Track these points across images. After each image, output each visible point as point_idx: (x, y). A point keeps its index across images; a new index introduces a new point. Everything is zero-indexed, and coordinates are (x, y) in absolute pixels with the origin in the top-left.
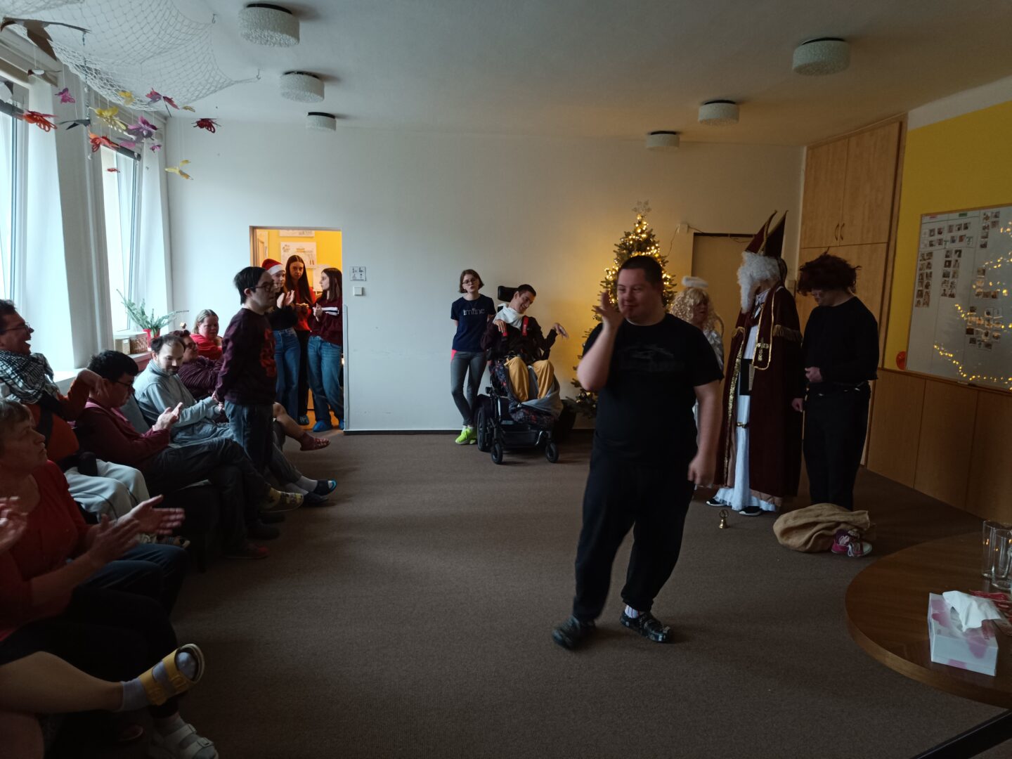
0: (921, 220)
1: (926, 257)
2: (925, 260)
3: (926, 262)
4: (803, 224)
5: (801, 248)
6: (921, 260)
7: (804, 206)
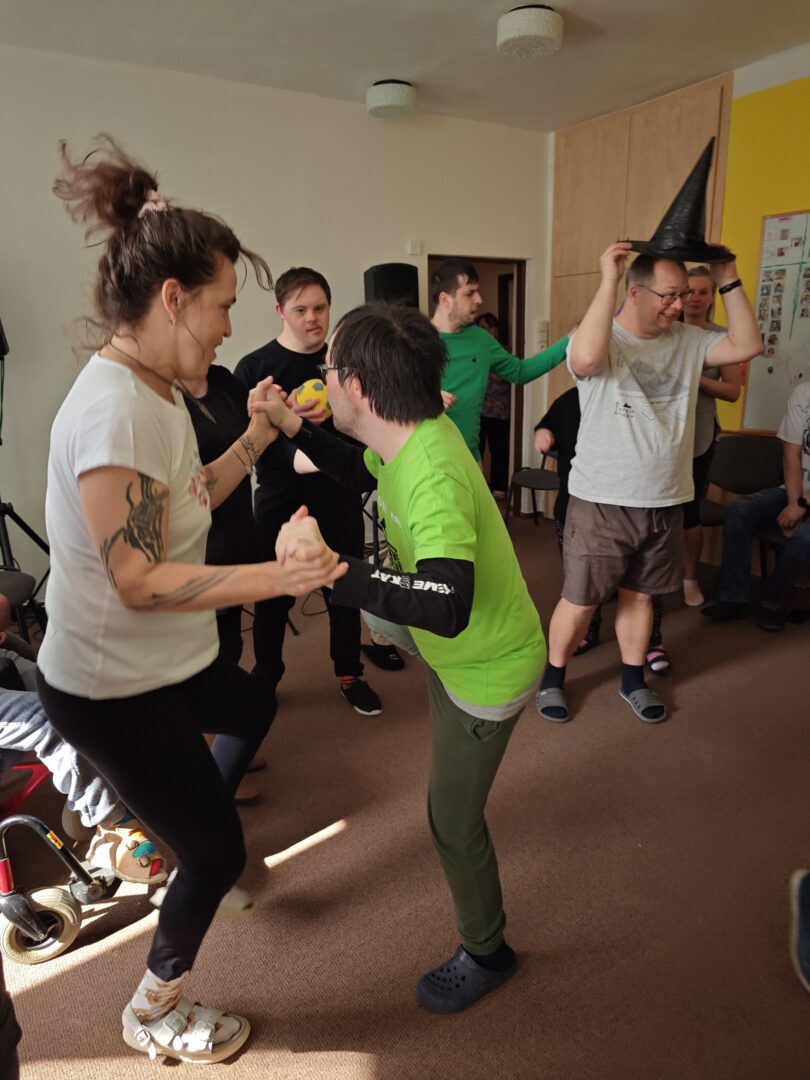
0: (764, 223)
1: (773, 276)
2: (771, 280)
3: (773, 284)
4: (555, 242)
5: (555, 277)
6: (764, 281)
7: (557, 216)
